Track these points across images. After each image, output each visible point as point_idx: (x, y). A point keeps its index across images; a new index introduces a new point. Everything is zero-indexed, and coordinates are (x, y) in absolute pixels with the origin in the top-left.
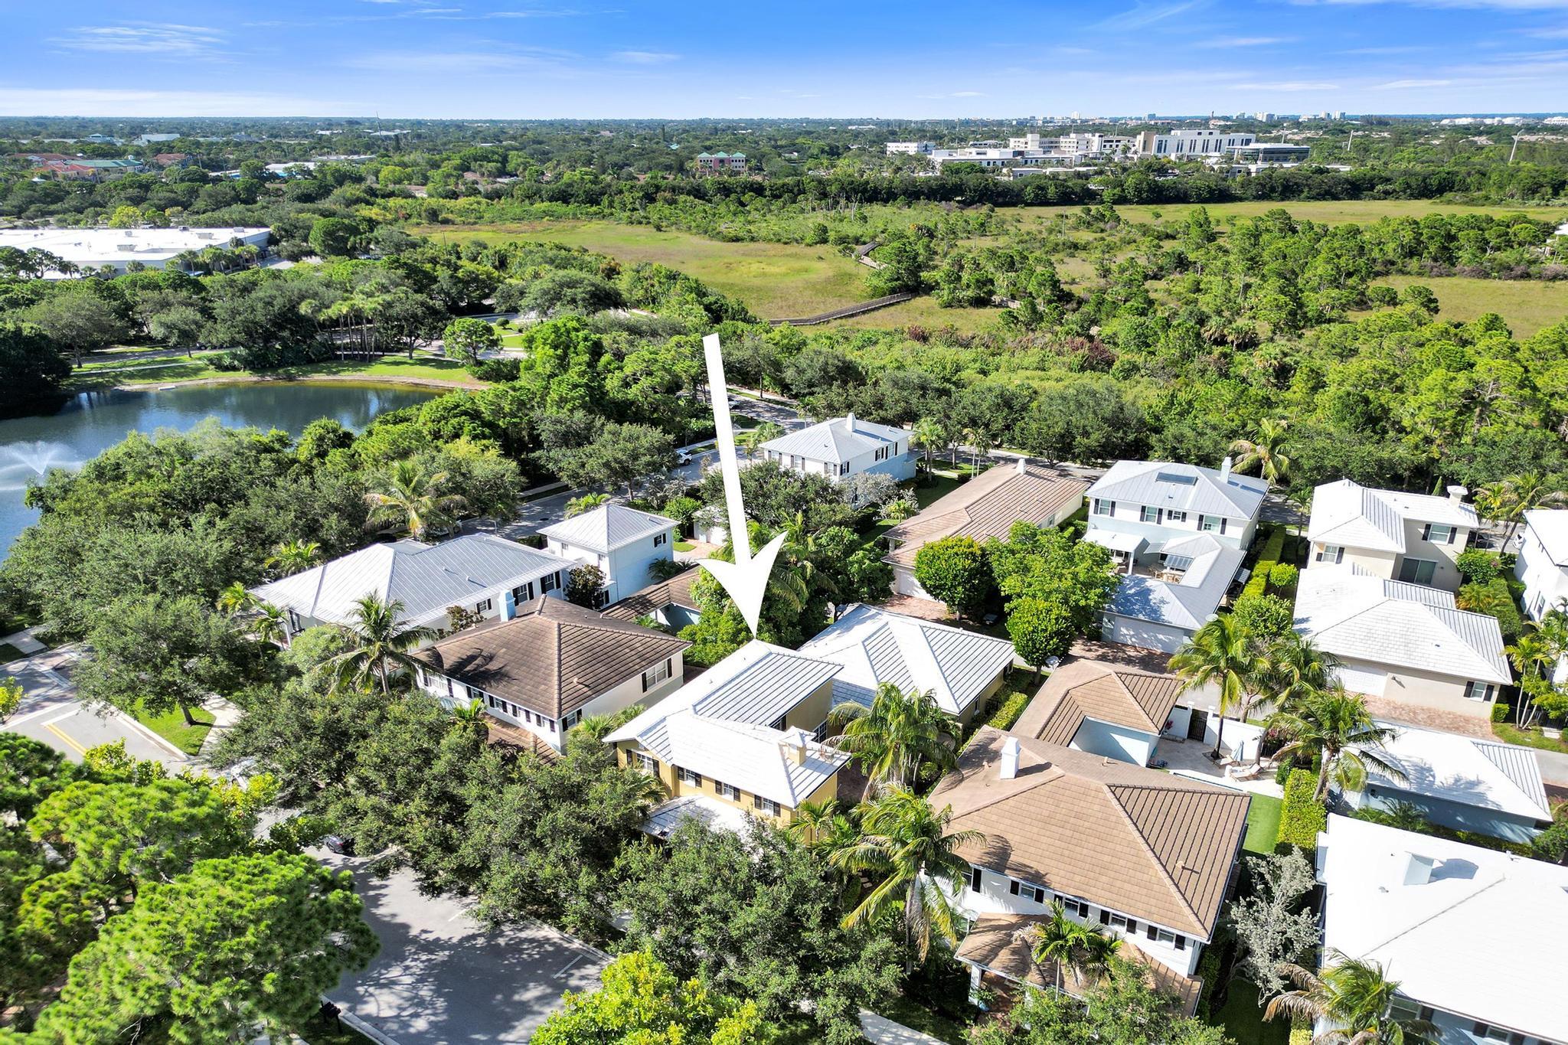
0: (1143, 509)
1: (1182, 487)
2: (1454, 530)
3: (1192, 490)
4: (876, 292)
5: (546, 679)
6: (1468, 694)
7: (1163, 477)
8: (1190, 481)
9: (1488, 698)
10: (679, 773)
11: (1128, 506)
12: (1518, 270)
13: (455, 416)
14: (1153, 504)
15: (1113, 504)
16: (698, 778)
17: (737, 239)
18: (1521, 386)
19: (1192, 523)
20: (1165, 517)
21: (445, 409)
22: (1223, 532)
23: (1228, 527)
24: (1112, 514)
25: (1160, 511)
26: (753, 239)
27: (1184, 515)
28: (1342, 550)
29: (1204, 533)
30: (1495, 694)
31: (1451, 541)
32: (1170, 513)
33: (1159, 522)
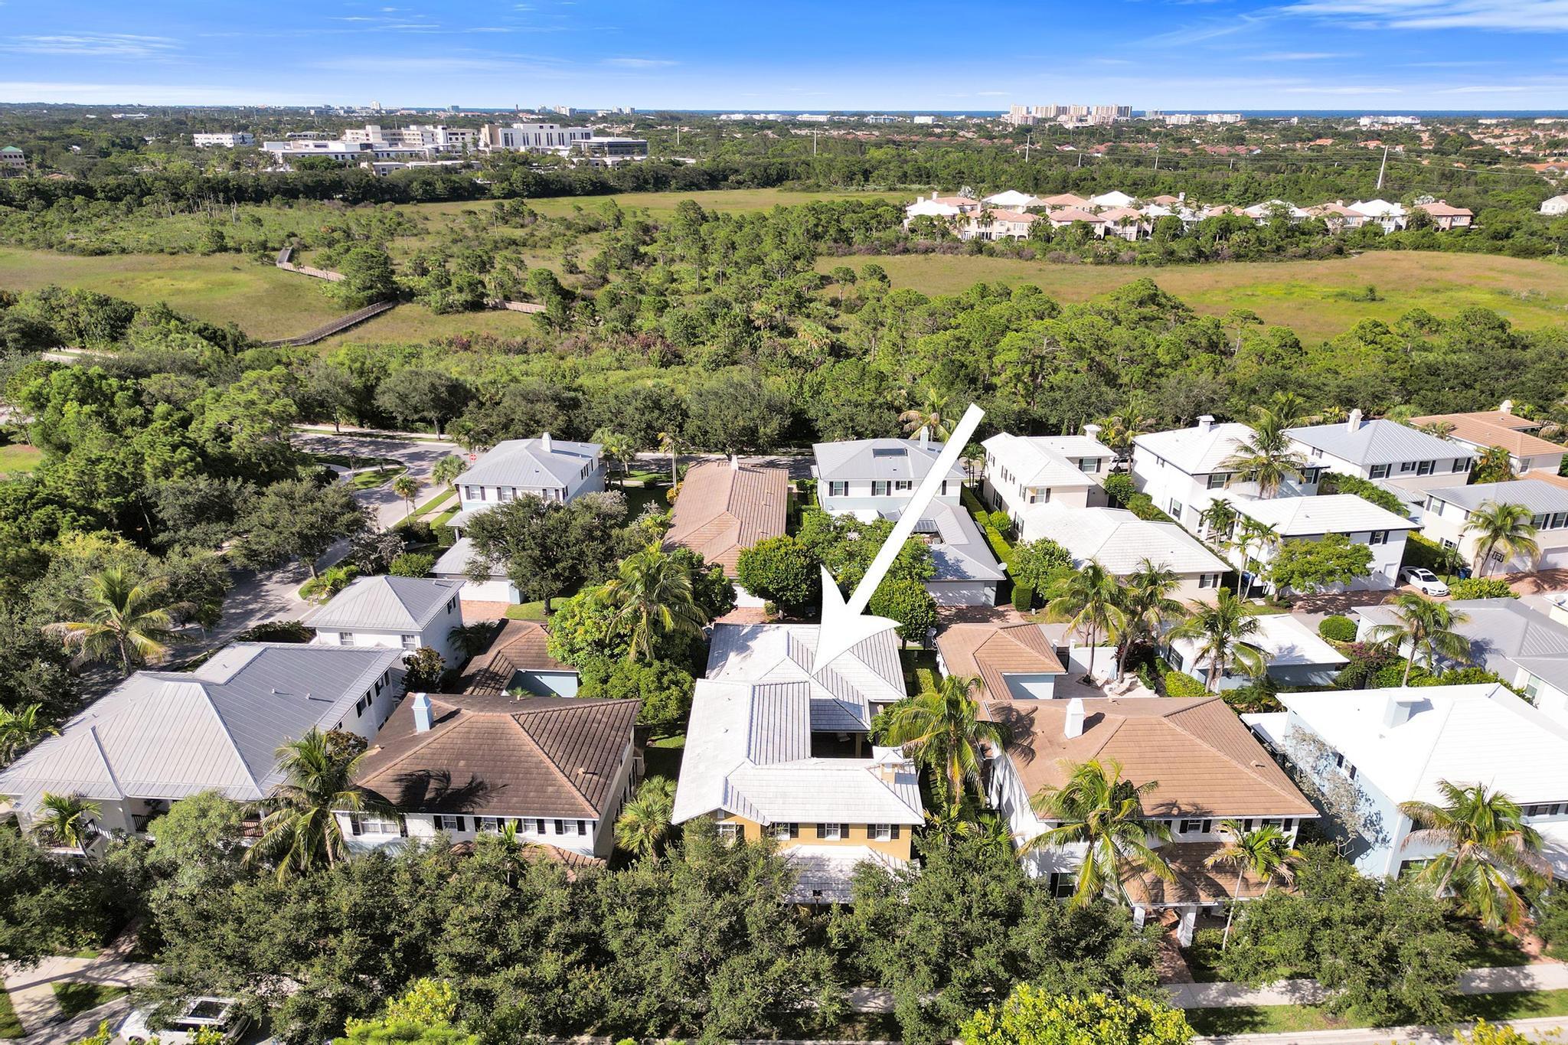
0: (874, 483)
1: (899, 458)
2: (1099, 461)
3: (908, 460)
4: (349, 304)
5: (547, 778)
6: (1201, 586)
7: (878, 453)
8: (901, 452)
9: (1215, 585)
10: (770, 830)
11: (859, 484)
12: (900, 246)
13: (37, 507)
14: (881, 478)
15: (846, 484)
16: (793, 829)
17: (102, 253)
18: (1071, 340)
20: (893, 488)
21: (17, 500)
22: (944, 492)
23: (948, 487)
24: (846, 494)
25: (889, 483)
26: (123, 251)
27: (910, 483)
28: (1049, 491)
30: (1220, 581)
31: (1098, 470)
32: (898, 483)
33: (889, 493)
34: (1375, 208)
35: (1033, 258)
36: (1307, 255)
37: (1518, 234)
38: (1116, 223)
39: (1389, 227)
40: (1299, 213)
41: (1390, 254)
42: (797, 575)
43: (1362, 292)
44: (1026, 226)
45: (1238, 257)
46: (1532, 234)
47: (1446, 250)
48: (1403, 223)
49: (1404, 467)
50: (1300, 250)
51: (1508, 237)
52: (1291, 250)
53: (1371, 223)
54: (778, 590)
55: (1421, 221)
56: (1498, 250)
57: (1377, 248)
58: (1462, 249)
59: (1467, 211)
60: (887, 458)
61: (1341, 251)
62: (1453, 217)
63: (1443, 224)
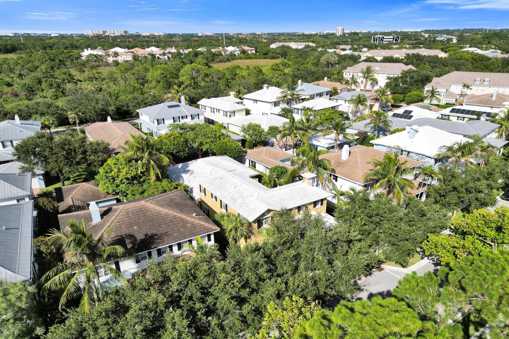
0: (174, 118)
1: (179, 108)
7: (170, 107)
8: (178, 106)
11: (168, 119)
14: (176, 116)
15: (163, 119)
19: (189, 118)
20: (181, 119)
22: (199, 119)
23: (200, 116)
24: (164, 123)
25: (179, 117)
27: (186, 116)
28: (234, 112)
29: (194, 120)
32: (182, 117)
33: (180, 121)
34: (230, 49)
36: (221, 61)
37: (269, 53)
38: (160, 55)
39: (236, 53)
40: (213, 50)
41: (240, 60)
42: (183, 145)
44: (131, 57)
46: (273, 53)
47: (254, 59)
48: (239, 53)
49: (317, 95)
50: (218, 60)
51: (267, 54)
52: (216, 60)
53: (231, 52)
54: (177, 153)
55: (244, 52)
56: (266, 58)
57: (236, 59)
58: (257, 58)
59: (253, 49)
60: (174, 108)
61: (228, 60)
62: (251, 51)
63: (250, 52)
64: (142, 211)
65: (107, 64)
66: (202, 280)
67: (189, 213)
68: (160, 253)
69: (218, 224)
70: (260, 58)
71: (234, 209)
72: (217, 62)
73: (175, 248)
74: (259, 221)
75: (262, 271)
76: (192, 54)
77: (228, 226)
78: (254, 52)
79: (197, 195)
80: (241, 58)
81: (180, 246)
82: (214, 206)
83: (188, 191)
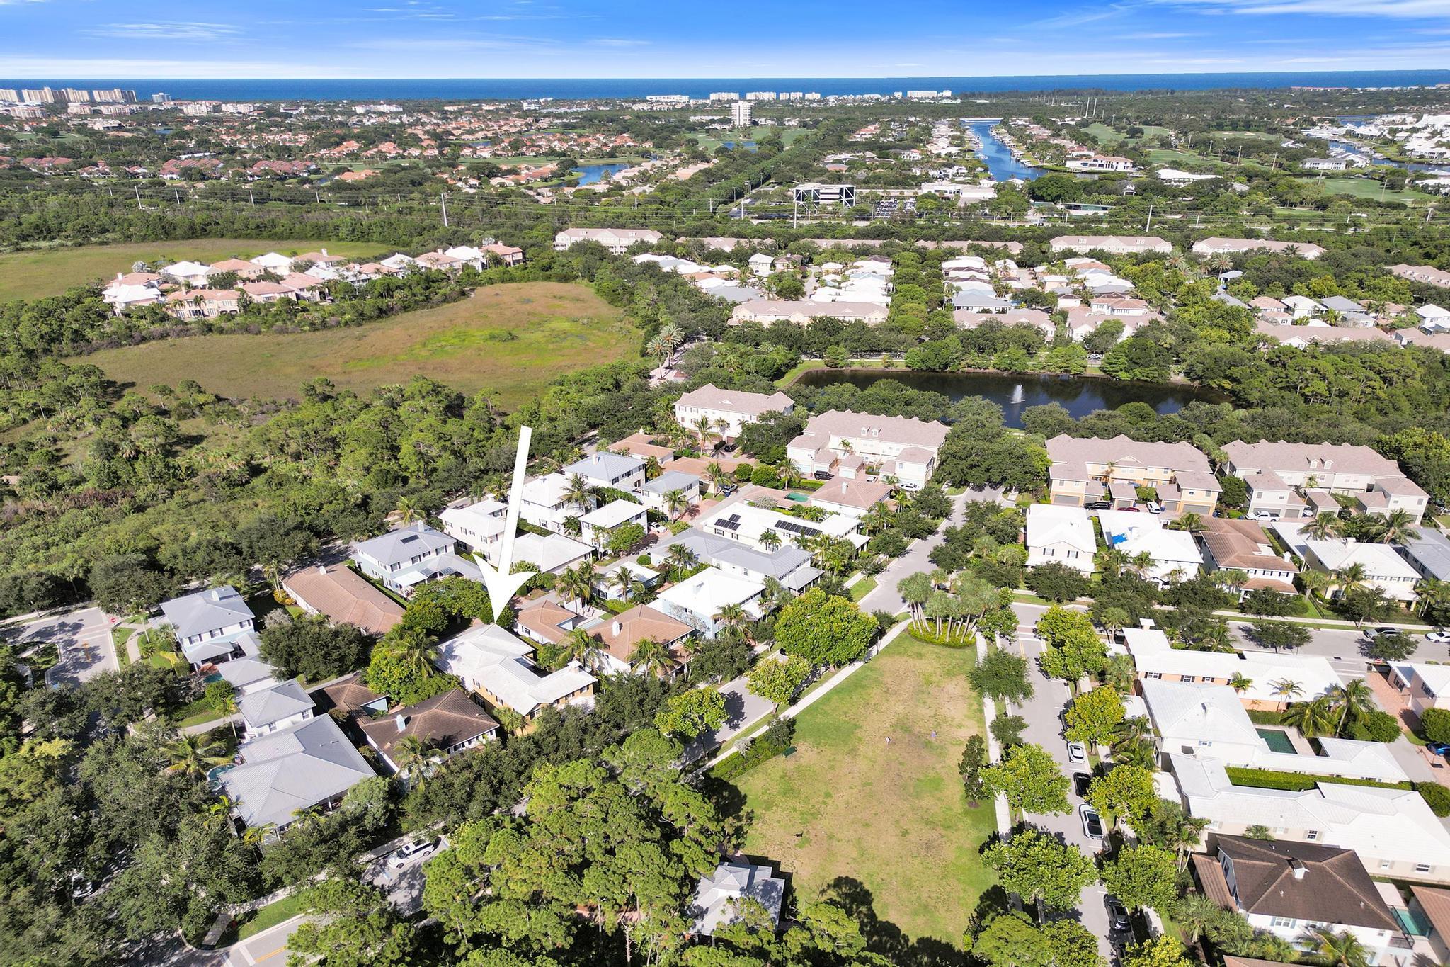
0: (412, 559)
1: (417, 540)
3: (422, 540)
5: (470, 722)
8: (415, 537)
11: (405, 561)
14: (414, 554)
15: (399, 562)
16: (558, 701)
19: (434, 554)
20: (422, 557)
22: (446, 551)
23: (448, 548)
24: (400, 568)
25: (420, 555)
27: (429, 552)
28: (496, 535)
32: (424, 554)
33: (420, 561)
34: (464, 252)
35: (260, 332)
36: (446, 300)
37: (555, 265)
38: (302, 290)
39: (478, 266)
41: (488, 288)
42: (440, 614)
43: (505, 335)
44: (234, 302)
45: (405, 309)
47: (520, 281)
48: (485, 262)
50: (440, 295)
51: (551, 268)
53: (466, 264)
54: (436, 627)
55: (497, 261)
56: (548, 278)
57: (481, 285)
58: (528, 280)
59: (517, 249)
60: (411, 543)
61: (463, 294)
62: (512, 254)
63: (509, 259)
64: (436, 718)
65: (183, 328)
66: (493, 763)
67: (472, 713)
68: (456, 749)
69: (497, 720)
70: (535, 279)
71: (510, 703)
72: (440, 303)
73: (466, 744)
74: (531, 714)
75: (533, 753)
76: (379, 289)
77: (505, 720)
78: (520, 256)
79: (470, 687)
80: (491, 281)
81: (470, 742)
82: (491, 700)
83: (460, 683)
